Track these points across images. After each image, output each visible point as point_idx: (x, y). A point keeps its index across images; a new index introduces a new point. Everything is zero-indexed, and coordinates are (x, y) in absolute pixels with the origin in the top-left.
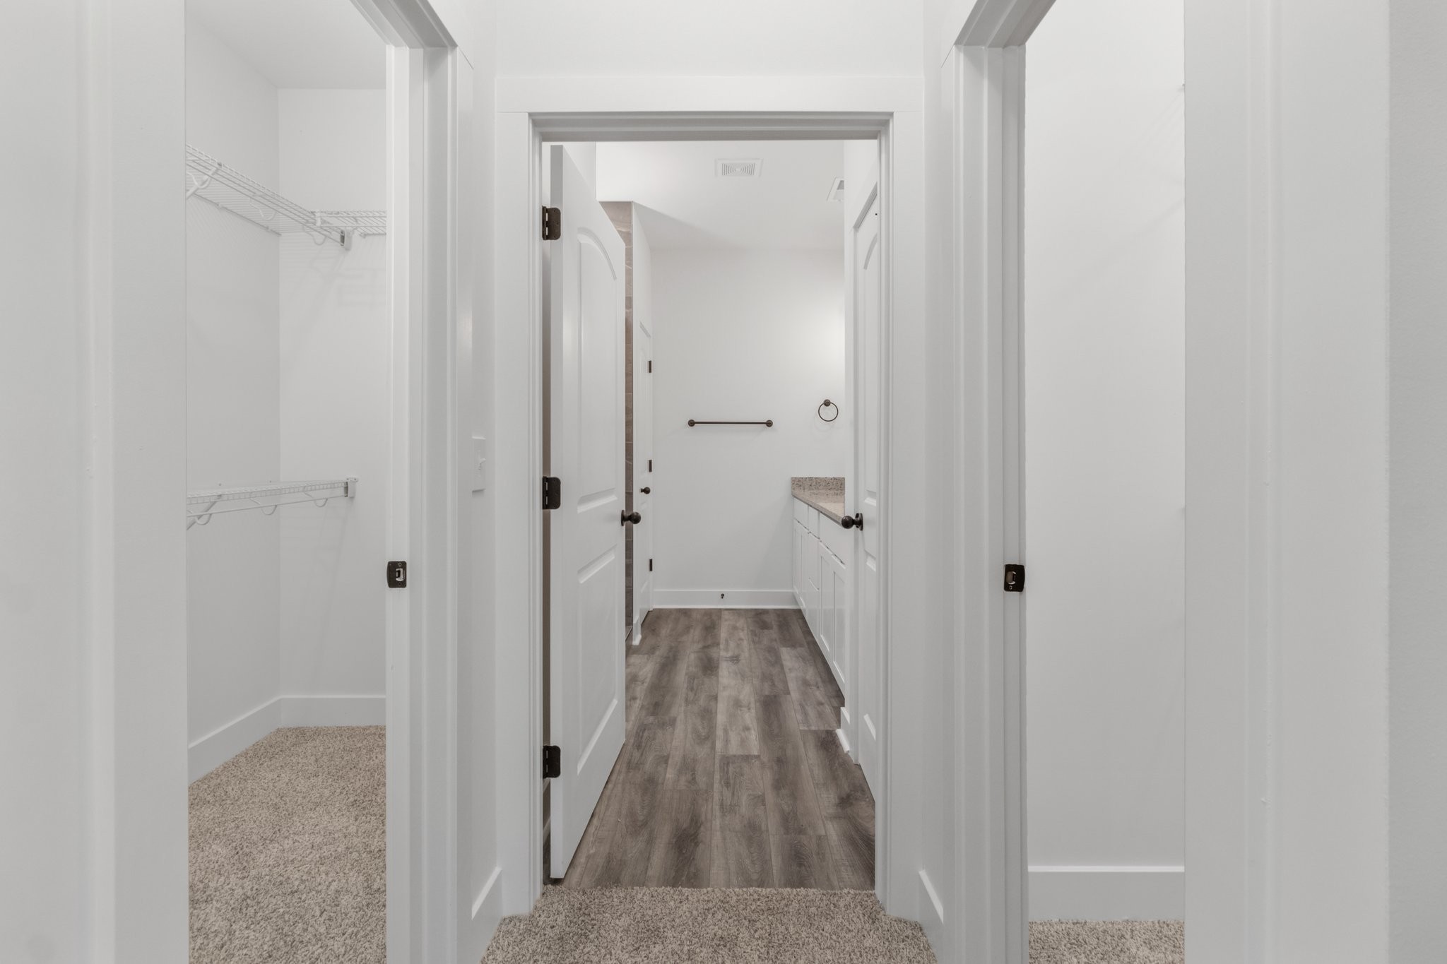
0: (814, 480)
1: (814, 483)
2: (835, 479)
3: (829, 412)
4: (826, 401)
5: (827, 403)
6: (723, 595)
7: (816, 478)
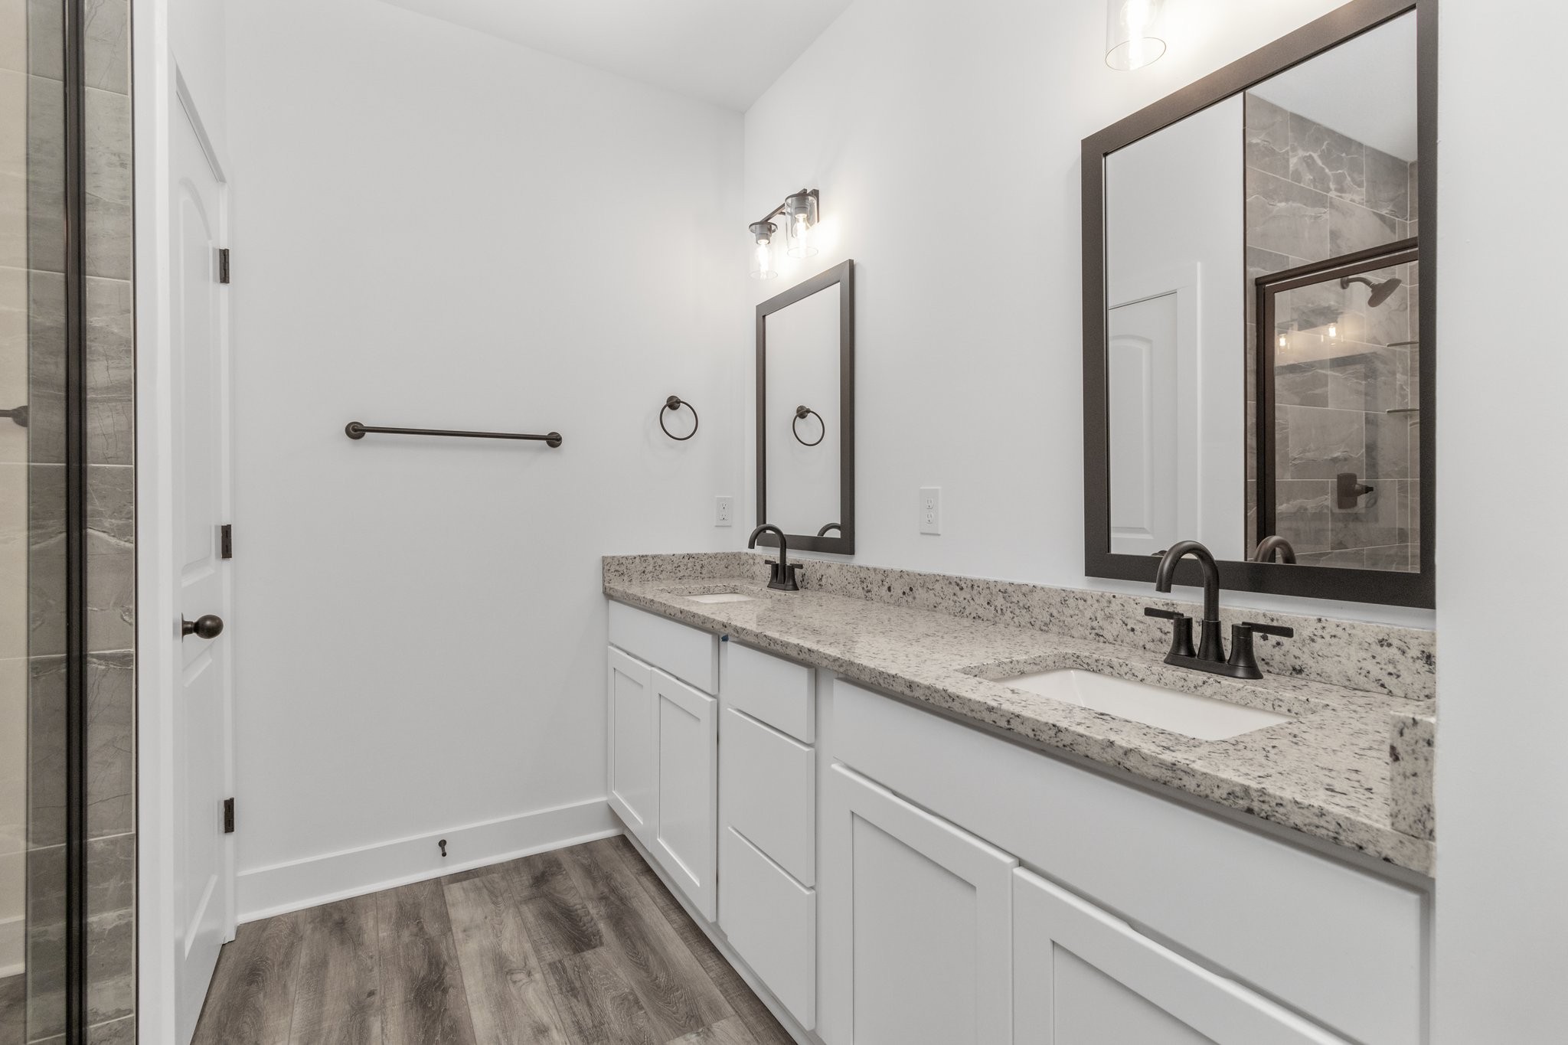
0: (651, 561)
1: (650, 568)
2: (690, 556)
3: (678, 422)
4: (671, 398)
5: (673, 404)
6: (443, 843)
7: (654, 557)
